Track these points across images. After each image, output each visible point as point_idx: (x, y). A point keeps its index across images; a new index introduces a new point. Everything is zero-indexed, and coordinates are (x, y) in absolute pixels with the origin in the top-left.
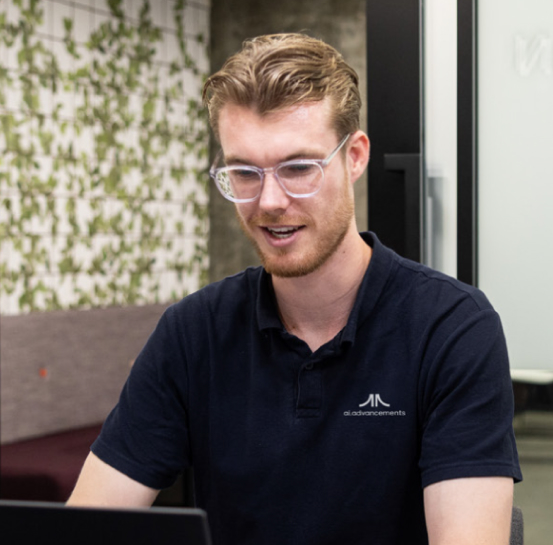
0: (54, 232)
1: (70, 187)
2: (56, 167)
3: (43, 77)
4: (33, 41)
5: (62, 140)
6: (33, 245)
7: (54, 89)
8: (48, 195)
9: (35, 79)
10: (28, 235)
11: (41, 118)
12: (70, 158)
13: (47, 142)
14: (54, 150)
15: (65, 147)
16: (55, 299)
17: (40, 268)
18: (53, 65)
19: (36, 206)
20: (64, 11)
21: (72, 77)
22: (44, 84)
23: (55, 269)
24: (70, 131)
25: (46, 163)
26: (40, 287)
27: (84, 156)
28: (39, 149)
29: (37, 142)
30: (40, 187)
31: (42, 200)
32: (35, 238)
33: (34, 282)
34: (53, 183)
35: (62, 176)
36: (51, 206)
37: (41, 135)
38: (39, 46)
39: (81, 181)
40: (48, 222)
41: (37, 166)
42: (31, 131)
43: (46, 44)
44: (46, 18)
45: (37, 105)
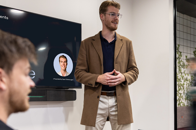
0: (184, 93)
1: (187, 85)
2: (184, 82)
3: (182, 66)
4: (180, 60)
6: (180, 95)
7: (184, 68)
8: (183, 86)
9: (181, 67)
10: (179, 93)
11: (182, 73)
12: (187, 80)
13: (183, 77)
14: (184, 79)
15: (186, 78)
16: (184, 104)
17: (182, 99)
18: (184, 64)
19: (181, 88)
20: (186, 54)
21: (187, 66)
22: (182, 67)
23: (184, 99)
24: (187, 75)
25: (183, 81)
26: (182, 102)
27: (189, 79)
28: (181, 79)
29: (181, 77)
30: (181, 85)
31: (182, 87)
32: (181, 94)
33: (180, 101)
34: (184, 84)
35: (185, 83)
36: (183, 88)
37: (182, 76)
38: (181, 61)
39: (189, 84)
40: (183, 91)
41: (181, 81)
42: (180, 75)
43: (183, 60)
44: (182, 56)
45: (181, 71)
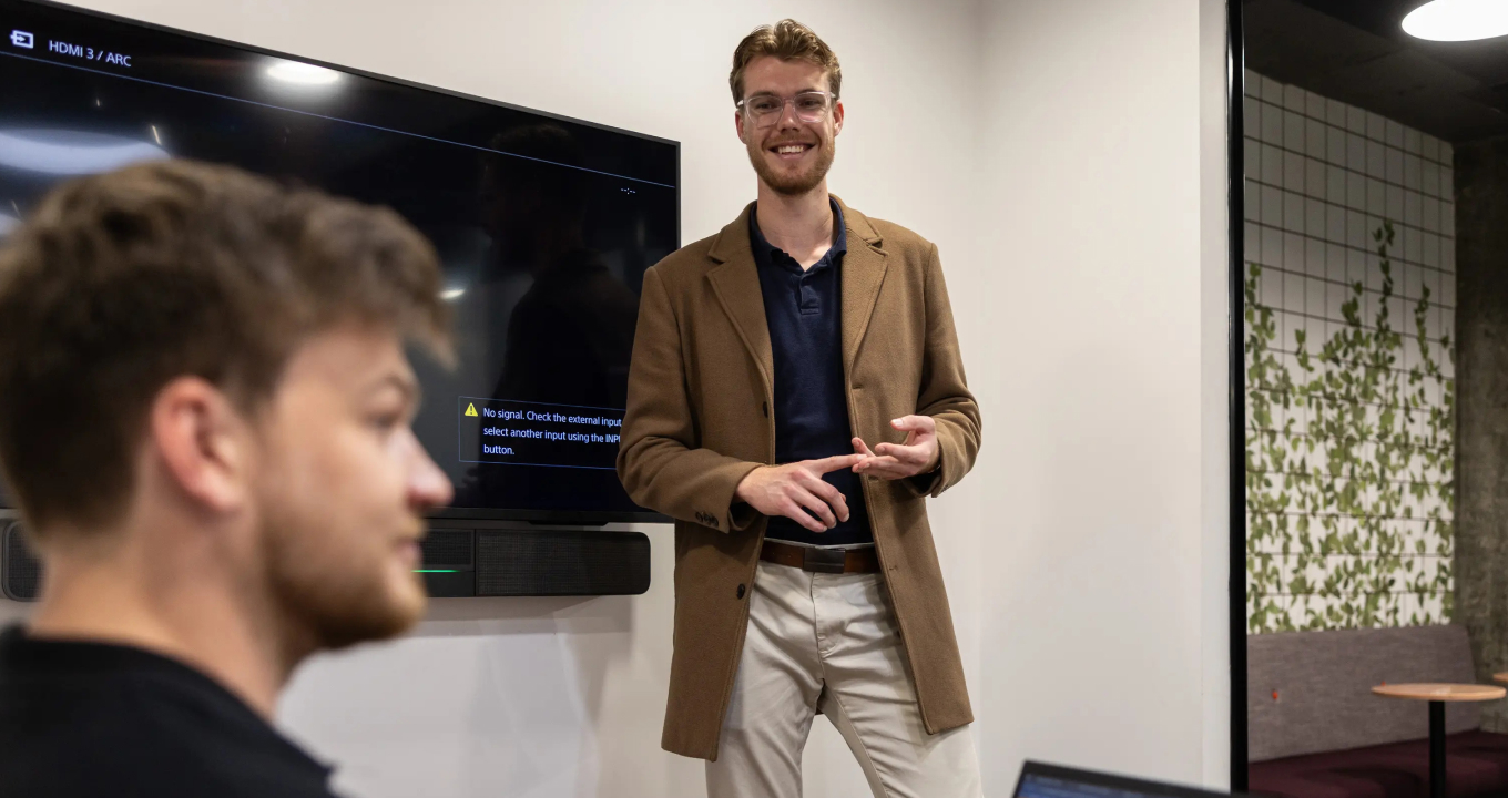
0: (1286, 551)
1: (1302, 504)
2: (1288, 485)
3: (1274, 392)
4: (1264, 356)
5: (1294, 457)
6: (1264, 565)
7: (1286, 405)
8: (1279, 513)
9: (1267, 395)
10: (1259, 554)
11: (1273, 434)
12: (1302, 474)
13: (1278, 458)
14: (1286, 468)
15: (1297, 464)
16: (1287, 620)
17: (1272, 588)
18: (1286, 378)
19: (1269, 525)
20: (1295, 323)
21: (1304, 391)
22: (1276, 401)
23: (1286, 590)
24: (1302, 446)
25: (1277, 480)
26: (1271, 606)
27: (1318, 471)
28: (1270, 467)
29: (1268, 458)
30: (1271, 504)
31: (1273, 518)
32: (1266, 557)
33: (1265, 602)
34: (1285, 501)
35: (1294, 493)
36: (1283, 525)
37: (1272, 451)
38: (1271, 360)
39: (1314, 499)
40: (1279, 542)
41: (1268, 484)
42: (1263, 448)
43: (1278, 358)
44: (1277, 331)
45: (1270, 421)
